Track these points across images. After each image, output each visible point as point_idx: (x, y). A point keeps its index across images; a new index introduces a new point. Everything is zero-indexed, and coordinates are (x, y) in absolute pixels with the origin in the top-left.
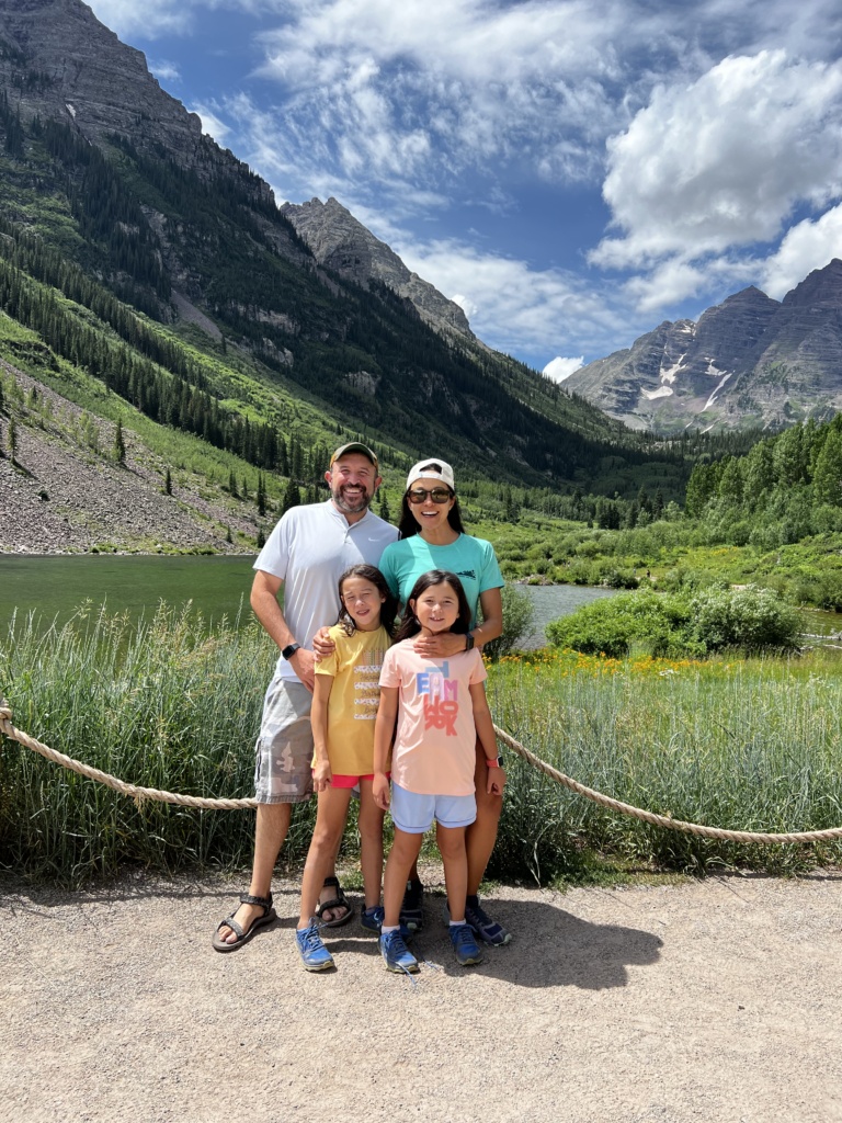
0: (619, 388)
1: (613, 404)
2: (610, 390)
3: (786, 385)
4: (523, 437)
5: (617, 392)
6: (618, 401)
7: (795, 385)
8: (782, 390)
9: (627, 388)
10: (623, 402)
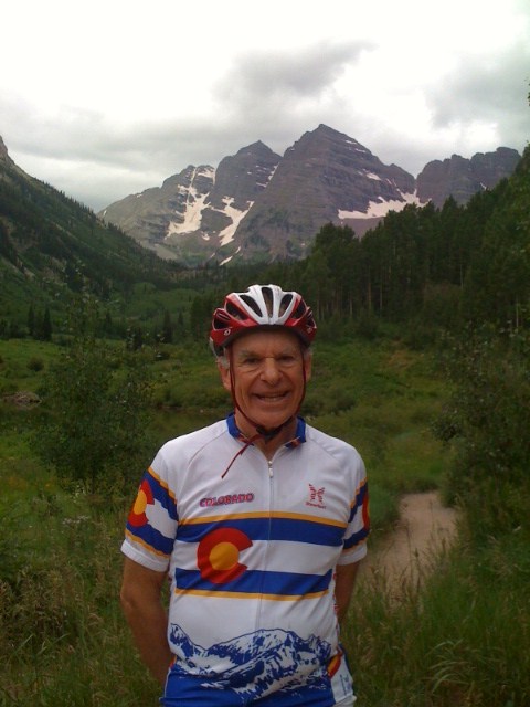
0: (151, 221)
1: (147, 235)
2: (144, 223)
3: (287, 226)
4: (60, 260)
5: (150, 224)
6: (152, 233)
7: (294, 226)
8: (285, 229)
9: (158, 221)
10: (155, 234)
